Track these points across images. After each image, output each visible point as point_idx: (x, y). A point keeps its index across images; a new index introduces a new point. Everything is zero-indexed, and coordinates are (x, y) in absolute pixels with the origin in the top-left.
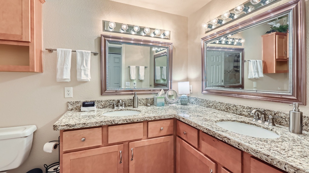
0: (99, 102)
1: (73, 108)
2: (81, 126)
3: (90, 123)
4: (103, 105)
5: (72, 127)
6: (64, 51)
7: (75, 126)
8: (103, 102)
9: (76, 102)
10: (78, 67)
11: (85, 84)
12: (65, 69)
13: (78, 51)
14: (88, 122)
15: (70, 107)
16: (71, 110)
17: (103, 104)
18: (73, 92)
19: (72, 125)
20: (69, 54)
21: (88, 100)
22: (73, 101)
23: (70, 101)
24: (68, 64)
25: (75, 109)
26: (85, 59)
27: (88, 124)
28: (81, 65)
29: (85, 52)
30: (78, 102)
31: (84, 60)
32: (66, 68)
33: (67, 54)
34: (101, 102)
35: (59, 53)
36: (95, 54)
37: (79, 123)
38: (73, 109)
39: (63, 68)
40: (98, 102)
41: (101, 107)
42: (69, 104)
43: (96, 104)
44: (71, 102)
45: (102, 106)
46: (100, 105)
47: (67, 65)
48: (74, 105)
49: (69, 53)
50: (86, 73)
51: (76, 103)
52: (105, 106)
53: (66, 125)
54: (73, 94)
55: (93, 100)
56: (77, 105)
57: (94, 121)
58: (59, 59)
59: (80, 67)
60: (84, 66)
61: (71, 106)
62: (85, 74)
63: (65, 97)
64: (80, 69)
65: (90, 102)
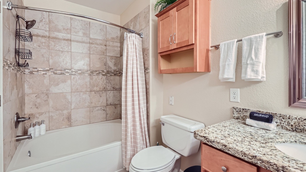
0: (283, 119)
1: (239, 117)
2: (220, 147)
3: (233, 149)
4: (294, 126)
5: (210, 143)
6: (228, 44)
7: (213, 143)
8: (294, 120)
9: (243, 109)
10: (244, 61)
11: (258, 85)
12: (227, 66)
13: (245, 39)
14: (231, 146)
15: (236, 115)
16: (237, 119)
17: (292, 123)
18: (240, 96)
19: (210, 141)
20: (233, 46)
21: (261, 110)
22: (239, 107)
23: (235, 106)
24: (230, 59)
25: (241, 119)
26: (255, 47)
27: (230, 149)
28: (248, 58)
29: (255, 37)
30: (246, 109)
31: (252, 49)
32: (228, 64)
33: (230, 47)
34: (289, 118)
35: (222, 48)
36: (277, 35)
37: (218, 141)
38: (239, 119)
39: (225, 65)
40: (283, 117)
41: (288, 128)
42: (234, 110)
43: (275, 120)
44: (237, 108)
45: (290, 127)
46: (286, 123)
47: (230, 61)
48: (240, 113)
49: (233, 44)
50: (255, 69)
51: (244, 111)
52: (298, 129)
53: (204, 137)
54: (240, 98)
55: (270, 111)
56: (245, 114)
57: (241, 150)
58: (222, 55)
59: (246, 61)
60: (252, 59)
61: (237, 113)
62: (253, 70)
63: (231, 101)
64: (245, 63)
65: (262, 114)
